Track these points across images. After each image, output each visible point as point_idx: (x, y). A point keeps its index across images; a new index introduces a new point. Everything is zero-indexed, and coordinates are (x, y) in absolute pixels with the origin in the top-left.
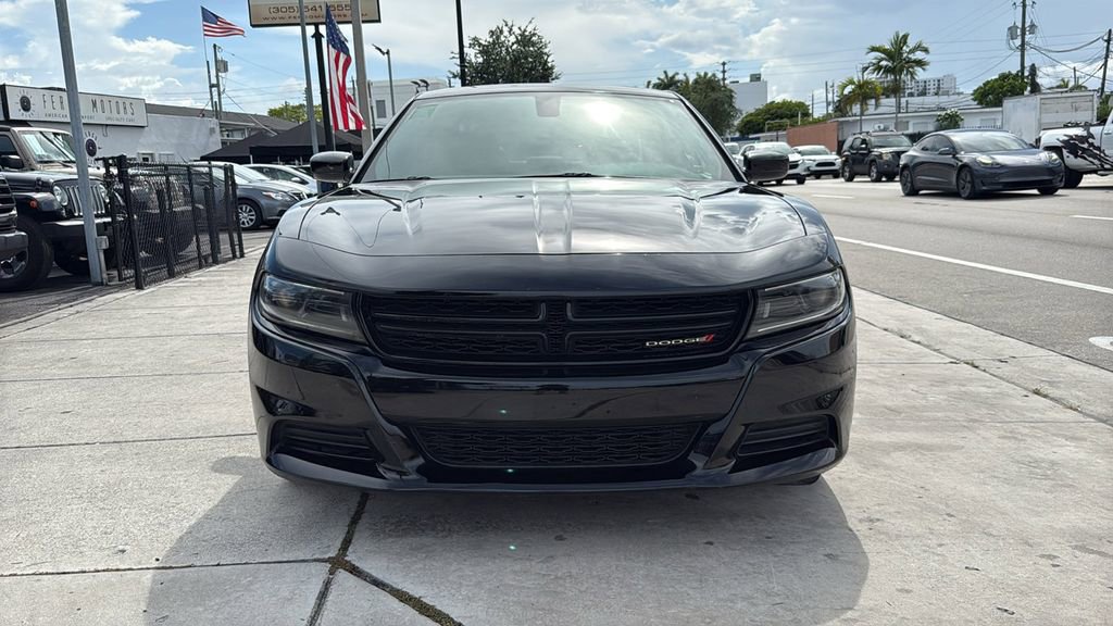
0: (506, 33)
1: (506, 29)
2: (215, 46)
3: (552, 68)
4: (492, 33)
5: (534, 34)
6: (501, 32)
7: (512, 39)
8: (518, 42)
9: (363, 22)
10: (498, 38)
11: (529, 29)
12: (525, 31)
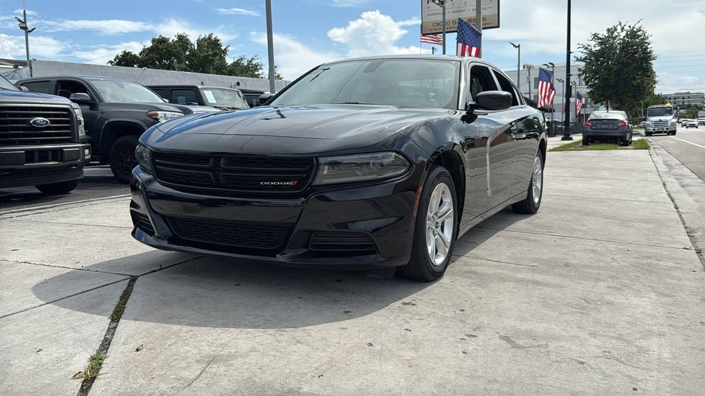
0: (619, 30)
1: (619, 28)
2: (433, 48)
3: (651, 52)
4: (608, 30)
5: (640, 30)
6: (616, 30)
7: (623, 34)
8: (627, 35)
9: (483, 29)
10: (612, 33)
11: (637, 27)
12: (634, 28)
